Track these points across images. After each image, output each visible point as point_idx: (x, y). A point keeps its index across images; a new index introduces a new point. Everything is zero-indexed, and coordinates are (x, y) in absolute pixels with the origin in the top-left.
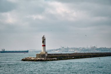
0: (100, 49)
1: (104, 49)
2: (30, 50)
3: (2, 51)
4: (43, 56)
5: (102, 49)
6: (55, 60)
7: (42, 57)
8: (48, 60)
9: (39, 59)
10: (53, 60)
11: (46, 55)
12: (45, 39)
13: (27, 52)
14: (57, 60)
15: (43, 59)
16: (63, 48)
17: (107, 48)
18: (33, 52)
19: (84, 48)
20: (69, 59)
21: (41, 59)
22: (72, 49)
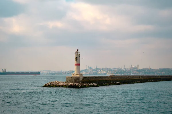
0: (144, 70)
1: (148, 70)
2: (44, 71)
3: (2, 72)
4: (77, 79)
5: (145, 70)
6: (94, 86)
7: (76, 82)
8: (85, 87)
9: (70, 84)
10: (91, 86)
11: (81, 78)
12: (79, 55)
13: (39, 73)
14: (97, 86)
15: (77, 84)
16: (90, 68)
17: (153, 70)
18: (48, 73)
19: (120, 69)
20: (113, 84)
21: (75, 84)
22: (103, 69)
